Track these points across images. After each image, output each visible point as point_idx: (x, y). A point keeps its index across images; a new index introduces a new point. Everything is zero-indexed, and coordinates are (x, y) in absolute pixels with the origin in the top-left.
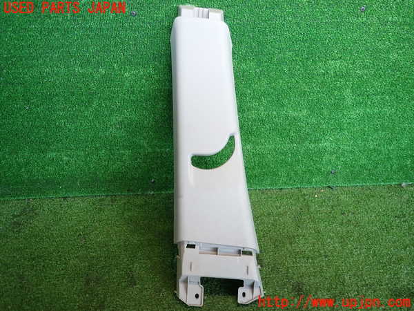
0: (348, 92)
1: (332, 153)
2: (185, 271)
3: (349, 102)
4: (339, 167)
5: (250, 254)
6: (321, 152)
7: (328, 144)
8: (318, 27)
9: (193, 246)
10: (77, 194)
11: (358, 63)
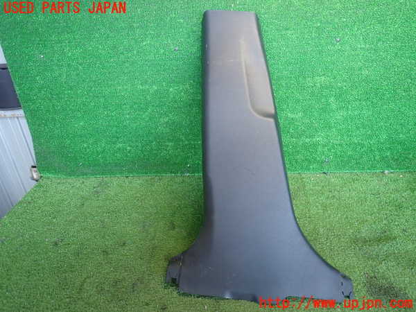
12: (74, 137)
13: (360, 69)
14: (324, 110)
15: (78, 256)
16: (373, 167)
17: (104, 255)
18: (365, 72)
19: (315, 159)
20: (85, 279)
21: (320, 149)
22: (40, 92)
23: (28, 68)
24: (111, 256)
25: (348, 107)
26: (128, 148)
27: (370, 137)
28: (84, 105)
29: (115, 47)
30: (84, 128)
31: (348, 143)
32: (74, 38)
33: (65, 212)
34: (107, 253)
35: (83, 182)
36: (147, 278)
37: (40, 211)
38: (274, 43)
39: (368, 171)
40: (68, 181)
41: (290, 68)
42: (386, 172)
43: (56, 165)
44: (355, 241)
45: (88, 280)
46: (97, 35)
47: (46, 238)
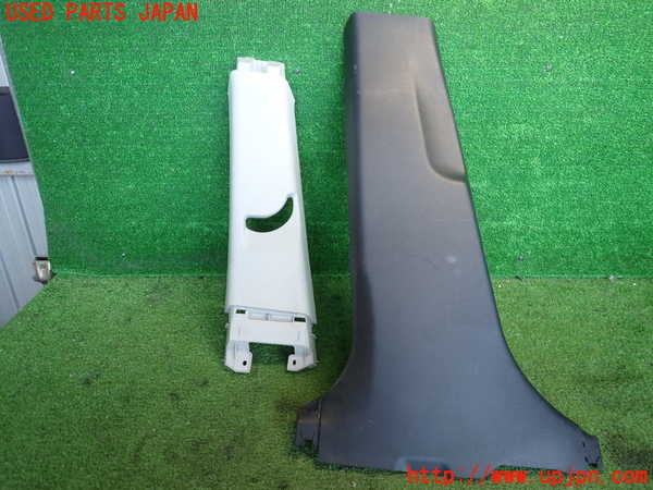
0: (535, 161)
1: (519, 235)
2: (233, 336)
3: (538, 173)
4: (529, 253)
5: (302, 320)
6: (505, 232)
7: (514, 223)
8: (498, 87)
9: (243, 312)
10: (215, 274)
11: (547, 127)
12: (116, 209)
13: (581, 115)
14: (522, 177)
15: (128, 401)
16: (591, 269)
17: (173, 399)
18: (587, 120)
19: (504, 255)
20: (144, 439)
21: (513, 238)
22: (64, 130)
23: (48, 90)
24: (184, 402)
25: (558, 174)
26: (207, 229)
27: (590, 223)
28: (138, 155)
29: (197, 63)
30: (133, 194)
31: (556, 230)
32: (131, 45)
33: (99, 331)
34: (178, 398)
35: (127, 285)
36: (249, 437)
37: (55, 329)
38: (452, 68)
39: (585, 276)
40: (102, 281)
41: (474, 109)
42: (612, 277)
43: (82, 254)
44: (580, 380)
45: (148, 441)
46: (168, 42)
47: (69, 372)
